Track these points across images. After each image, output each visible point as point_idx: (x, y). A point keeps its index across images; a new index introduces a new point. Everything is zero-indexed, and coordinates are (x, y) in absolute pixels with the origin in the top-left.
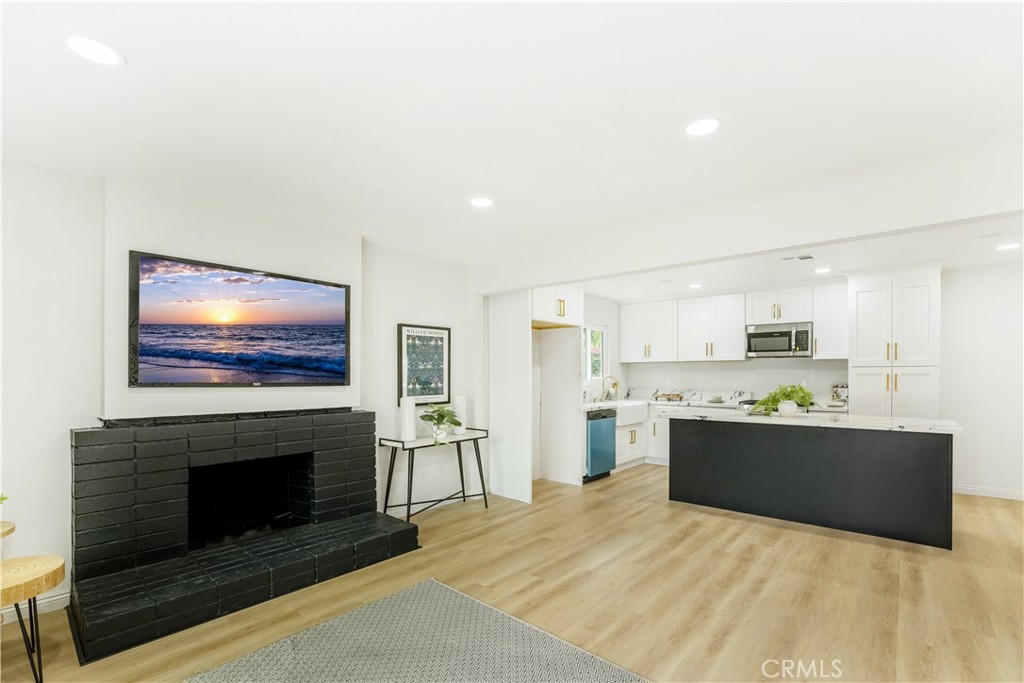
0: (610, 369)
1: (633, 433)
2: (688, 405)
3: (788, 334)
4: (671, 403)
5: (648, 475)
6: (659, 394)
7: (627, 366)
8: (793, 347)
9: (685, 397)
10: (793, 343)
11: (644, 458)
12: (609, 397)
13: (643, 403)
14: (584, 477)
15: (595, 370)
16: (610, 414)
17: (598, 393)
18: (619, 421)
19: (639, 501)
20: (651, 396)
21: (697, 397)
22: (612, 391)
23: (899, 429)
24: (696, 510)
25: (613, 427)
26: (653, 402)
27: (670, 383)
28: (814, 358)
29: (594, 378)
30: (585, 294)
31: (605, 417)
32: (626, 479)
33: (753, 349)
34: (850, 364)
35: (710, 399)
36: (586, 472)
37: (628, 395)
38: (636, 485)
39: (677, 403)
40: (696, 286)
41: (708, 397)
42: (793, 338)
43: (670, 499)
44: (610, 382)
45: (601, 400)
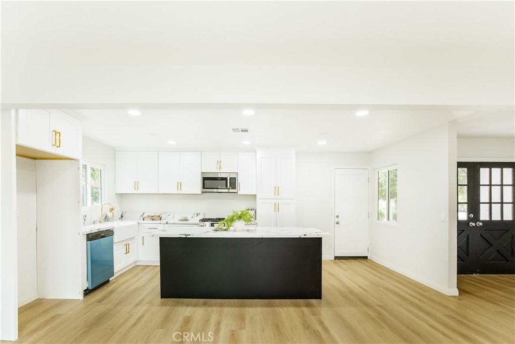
0: (108, 198)
1: (127, 246)
2: (167, 223)
3: (225, 179)
4: (154, 222)
5: (140, 275)
6: (145, 215)
7: (121, 196)
8: (228, 187)
9: (163, 216)
10: (228, 185)
11: (136, 262)
12: (106, 218)
13: (135, 222)
14: (85, 291)
15: (95, 198)
16: (108, 233)
17: (98, 216)
18: (116, 238)
19: (137, 305)
20: (139, 217)
21: (171, 217)
22: (110, 214)
23: (304, 237)
24: (183, 304)
25: (112, 243)
26: (141, 222)
27: (153, 208)
28: (239, 194)
29: (95, 204)
30: (83, 136)
31: (104, 237)
32: (123, 283)
33: (205, 187)
34: (258, 197)
35: (180, 218)
36: (86, 285)
37: (122, 216)
38: (132, 288)
39: (159, 222)
40: (172, 143)
41: (178, 217)
42: (228, 181)
43: (162, 298)
44: (107, 208)
45: (100, 222)
